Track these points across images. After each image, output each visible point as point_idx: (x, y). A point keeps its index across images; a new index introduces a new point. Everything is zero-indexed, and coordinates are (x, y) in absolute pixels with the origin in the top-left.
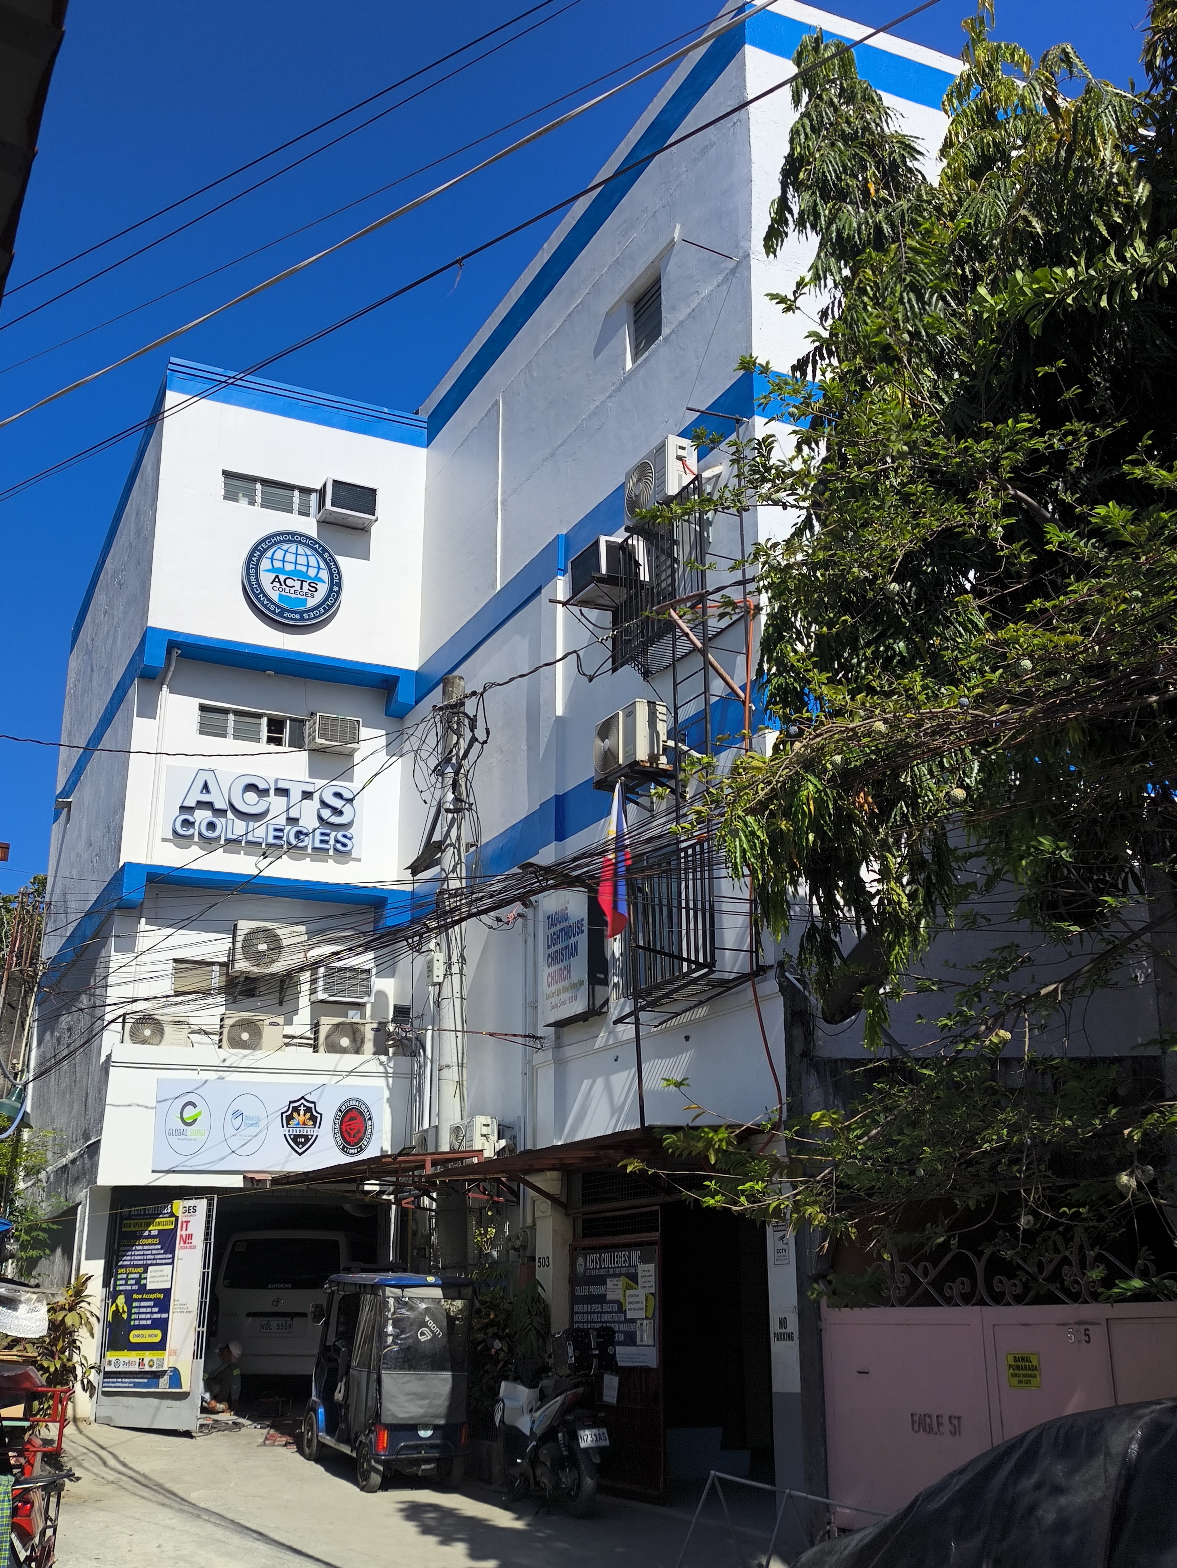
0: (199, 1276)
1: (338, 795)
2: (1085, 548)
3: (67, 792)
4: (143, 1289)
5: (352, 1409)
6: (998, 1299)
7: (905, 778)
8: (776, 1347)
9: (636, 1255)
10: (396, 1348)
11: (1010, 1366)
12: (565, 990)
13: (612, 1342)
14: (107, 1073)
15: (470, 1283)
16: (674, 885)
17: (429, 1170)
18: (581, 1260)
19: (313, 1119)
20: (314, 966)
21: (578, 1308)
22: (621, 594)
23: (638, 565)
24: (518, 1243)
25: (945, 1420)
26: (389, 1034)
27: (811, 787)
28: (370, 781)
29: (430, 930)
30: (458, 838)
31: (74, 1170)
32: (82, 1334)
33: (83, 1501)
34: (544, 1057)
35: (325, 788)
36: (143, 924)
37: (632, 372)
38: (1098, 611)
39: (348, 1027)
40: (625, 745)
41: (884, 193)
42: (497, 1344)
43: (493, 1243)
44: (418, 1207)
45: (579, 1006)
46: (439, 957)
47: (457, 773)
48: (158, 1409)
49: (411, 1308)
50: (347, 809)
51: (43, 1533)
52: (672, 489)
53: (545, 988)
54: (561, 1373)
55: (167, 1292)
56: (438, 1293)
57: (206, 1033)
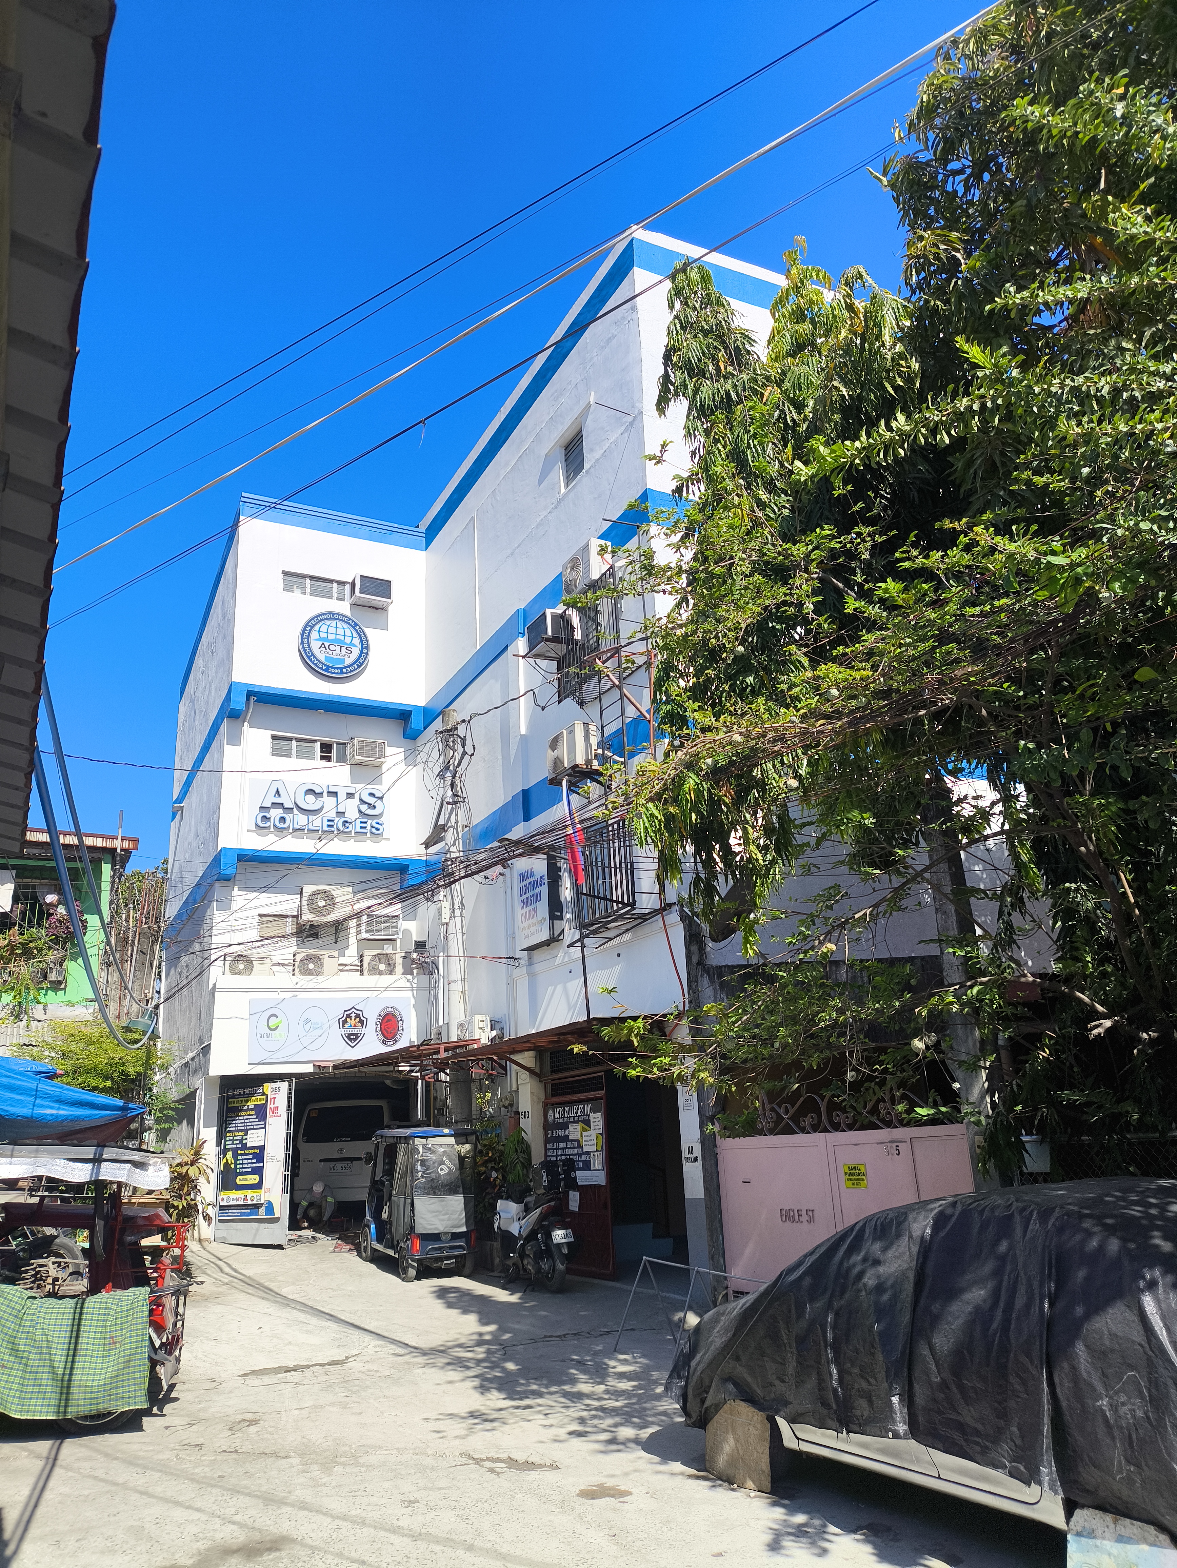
0: (284, 1135)
1: (372, 795)
2: (873, 611)
3: (180, 800)
4: (244, 1147)
5: (394, 1224)
6: (837, 1127)
7: (757, 773)
8: (687, 1167)
9: (588, 1107)
10: (423, 1180)
11: (846, 1174)
12: (534, 925)
13: (575, 1170)
14: (214, 996)
15: (474, 1132)
16: (606, 850)
17: (443, 1055)
18: (551, 1112)
19: (361, 1022)
20: (358, 915)
21: (549, 1146)
22: (561, 649)
23: (573, 628)
24: (507, 1103)
25: (804, 1212)
26: (413, 960)
27: (692, 782)
28: (393, 784)
29: (439, 887)
30: (456, 822)
31: (193, 1065)
32: (202, 1182)
33: (206, 1298)
34: (521, 973)
35: (363, 790)
36: (236, 891)
37: (566, 495)
38: (882, 654)
39: (385, 957)
40: (568, 754)
41: (730, 369)
42: (494, 1174)
43: (489, 1103)
44: (438, 1080)
45: (545, 936)
46: (446, 906)
47: (454, 777)
48: (257, 1230)
49: (433, 1152)
50: (379, 804)
51: (175, 1324)
52: (595, 575)
53: (519, 924)
54: (539, 1192)
55: (262, 1148)
56: (452, 1140)
57: (283, 965)
